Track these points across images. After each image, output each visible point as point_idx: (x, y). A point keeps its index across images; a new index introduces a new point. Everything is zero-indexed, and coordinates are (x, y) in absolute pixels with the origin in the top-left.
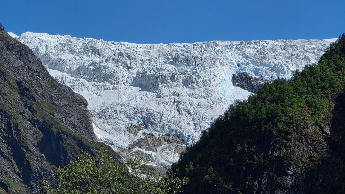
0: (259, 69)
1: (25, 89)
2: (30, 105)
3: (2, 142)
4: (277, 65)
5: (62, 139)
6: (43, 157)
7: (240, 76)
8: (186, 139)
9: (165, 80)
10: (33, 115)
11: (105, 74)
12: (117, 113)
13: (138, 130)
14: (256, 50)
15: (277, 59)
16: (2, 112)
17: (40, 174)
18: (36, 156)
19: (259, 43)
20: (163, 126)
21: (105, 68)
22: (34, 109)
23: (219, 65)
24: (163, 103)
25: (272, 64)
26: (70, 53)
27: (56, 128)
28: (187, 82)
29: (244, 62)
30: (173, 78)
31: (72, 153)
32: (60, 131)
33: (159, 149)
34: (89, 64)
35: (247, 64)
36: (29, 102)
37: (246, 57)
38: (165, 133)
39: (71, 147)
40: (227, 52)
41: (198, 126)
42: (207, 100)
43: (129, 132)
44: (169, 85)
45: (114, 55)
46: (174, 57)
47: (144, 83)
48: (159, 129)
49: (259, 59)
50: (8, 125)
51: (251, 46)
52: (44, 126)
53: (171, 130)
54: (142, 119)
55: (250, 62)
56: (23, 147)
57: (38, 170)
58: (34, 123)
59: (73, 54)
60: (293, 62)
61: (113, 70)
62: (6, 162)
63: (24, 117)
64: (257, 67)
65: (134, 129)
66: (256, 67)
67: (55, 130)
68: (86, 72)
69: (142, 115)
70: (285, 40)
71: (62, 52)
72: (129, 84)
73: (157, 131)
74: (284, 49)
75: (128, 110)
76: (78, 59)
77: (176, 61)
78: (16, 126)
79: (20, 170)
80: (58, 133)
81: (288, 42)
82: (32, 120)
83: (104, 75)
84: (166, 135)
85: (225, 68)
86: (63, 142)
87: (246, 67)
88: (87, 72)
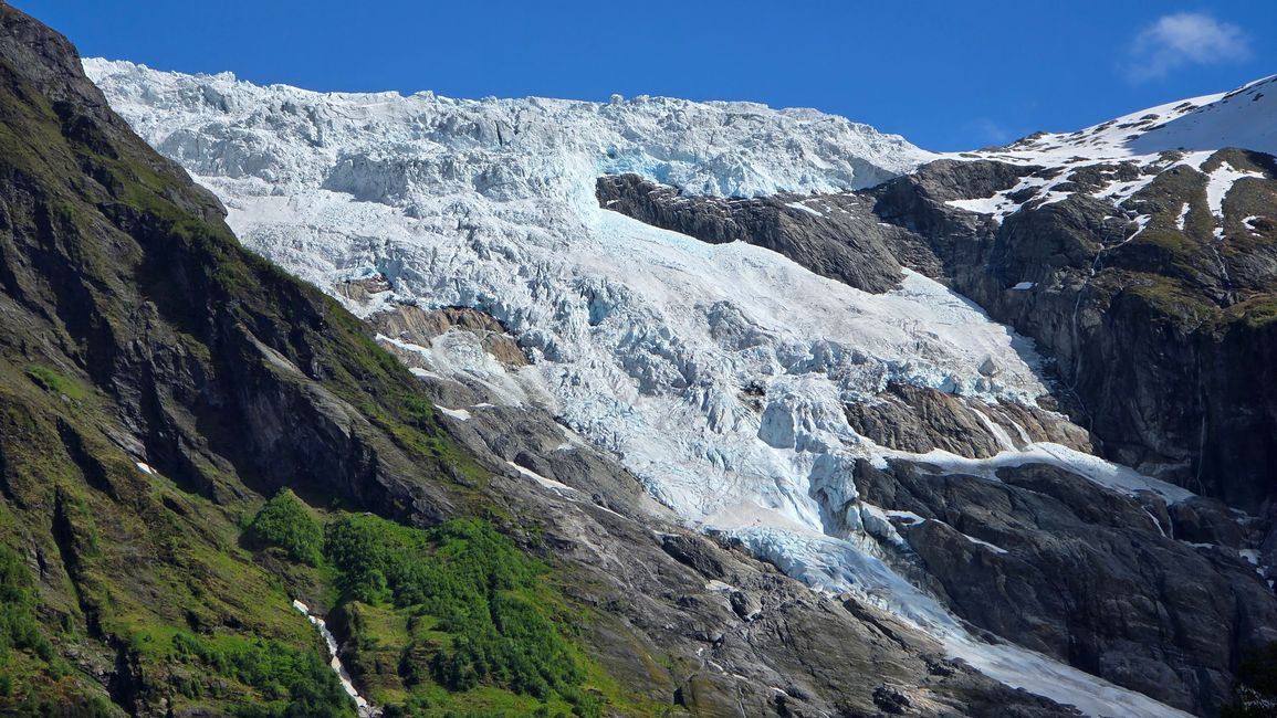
0: (668, 168)
1: (84, 121)
2: (102, 168)
3: (21, 262)
4: (719, 158)
5: (208, 259)
6: (150, 308)
7: (617, 182)
8: (511, 319)
9: (425, 174)
10: (112, 193)
11: (248, 154)
12: (300, 247)
13: (371, 292)
14: (655, 121)
15: (715, 145)
16: (20, 177)
17: (142, 357)
18: (127, 307)
19: (663, 103)
20: (442, 283)
21: (249, 139)
22: (112, 178)
23: (564, 149)
24: (427, 228)
25: (702, 155)
26: (142, 100)
27: (188, 229)
28: (486, 183)
29: (626, 148)
30: (448, 169)
31: (241, 299)
32: (204, 236)
33: (437, 341)
34: (200, 130)
35: (637, 152)
36: (96, 159)
37: (630, 135)
38: (449, 303)
39: (238, 283)
40: (581, 117)
41: (541, 287)
42: (549, 228)
43: (345, 295)
44: (436, 188)
45: (270, 110)
46: (437, 123)
47: (361, 183)
48: (430, 290)
49: (666, 140)
50: (40, 214)
51: (641, 109)
52: (145, 227)
53: (466, 294)
54: (376, 264)
55: (642, 148)
56: (88, 277)
57: (135, 344)
58: (115, 215)
59: (152, 105)
60: (759, 154)
61: (272, 147)
62: (35, 321)
63: (84, 198)
64: (664, 163)
65: (359, 289)
66: (660, 161)
67: (186, 235)
68: (192, 149)
69: (376, 254)
70: (725, 103)
71: (121, 97)
72: (317, 185)
73: (425, 295)
74: (727, 123)
75: (332, 241)
76: (166, 115)
77: (444, 130)
78: (65, 220)
79: (79, 343)
80: (197, 242)
81: (735, 107)
82: (109, 207)
83: (245, 157)
84: (451, 306)
85: (578, 157)
86: (213, 267)
87: (633, 160)
88: (196, 150)
